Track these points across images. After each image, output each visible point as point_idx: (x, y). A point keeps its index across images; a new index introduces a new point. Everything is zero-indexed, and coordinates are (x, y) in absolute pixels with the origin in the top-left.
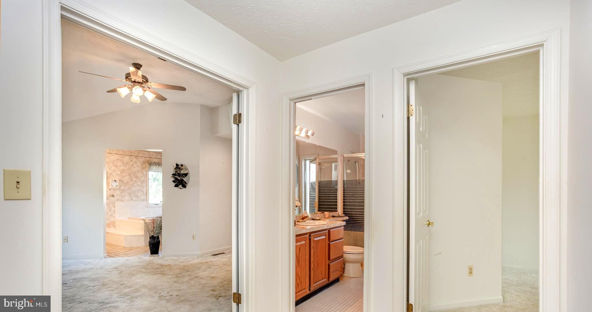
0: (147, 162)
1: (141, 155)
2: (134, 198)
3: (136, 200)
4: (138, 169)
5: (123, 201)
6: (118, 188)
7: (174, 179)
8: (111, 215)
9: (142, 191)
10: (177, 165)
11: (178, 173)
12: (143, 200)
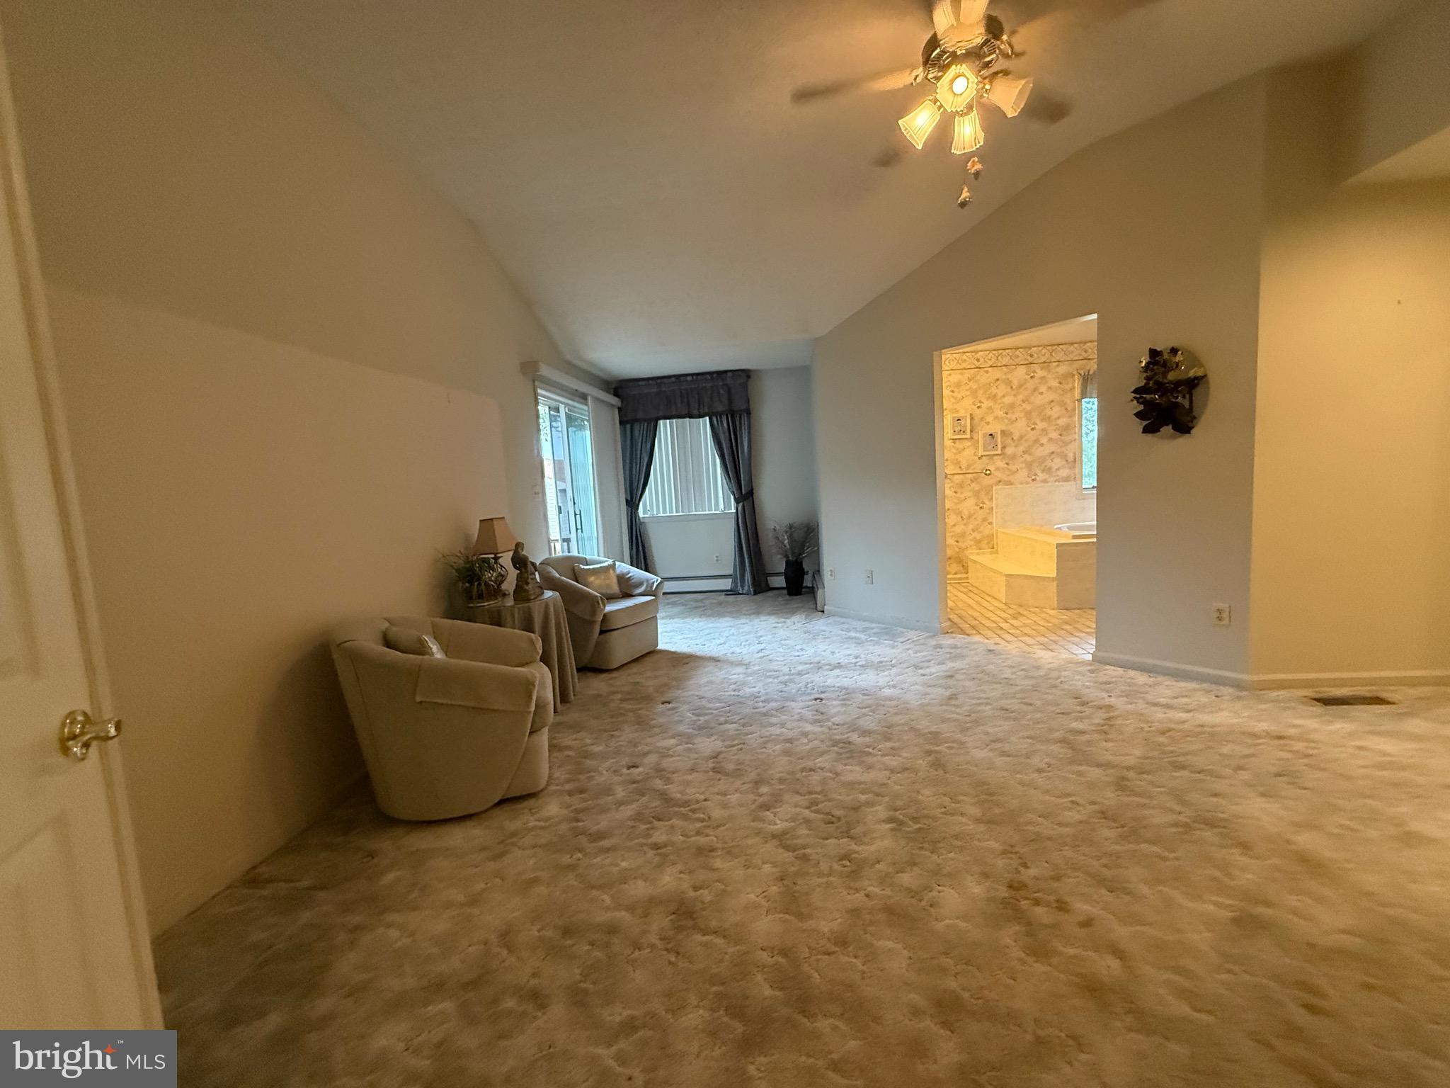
0: (1075, 372)
1: (1059, 356)
2: (1041, 476)
3: (1045, 481)
4: (1050, 396)
5: (1012, 484)
6: (999, 452)
7: (1141, 407)
8: (984, 520)
9: (1064, 456)
10: (1154, 353)
11: (1157, 383)
12: (1067, 479)
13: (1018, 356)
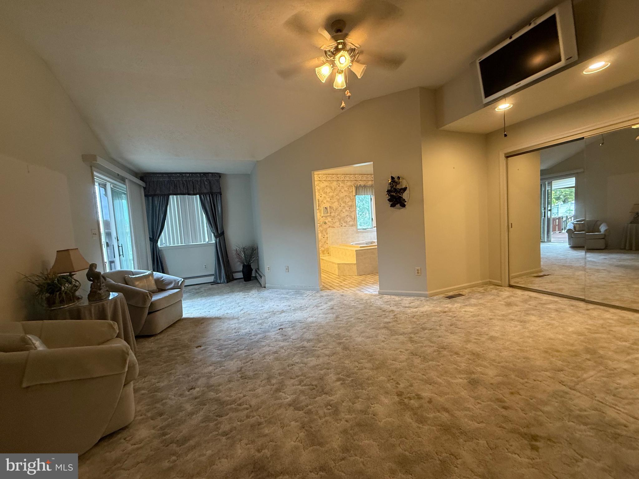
0: (353, 185)
1: (347, 179)
2: (344, 224)
3: (345, 226)
4: (345, 194)
5: (334, 228)
6: (329, 215)
7: (389, 197)
8: (325, 242)
9: (351, 217)
10: (393, 178)
11: (394, 189)
12: (352, 226)
13: (333, 178)
